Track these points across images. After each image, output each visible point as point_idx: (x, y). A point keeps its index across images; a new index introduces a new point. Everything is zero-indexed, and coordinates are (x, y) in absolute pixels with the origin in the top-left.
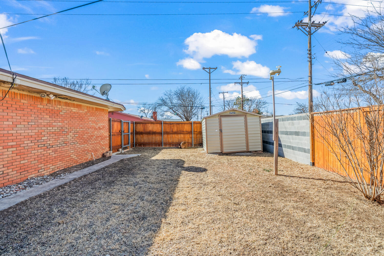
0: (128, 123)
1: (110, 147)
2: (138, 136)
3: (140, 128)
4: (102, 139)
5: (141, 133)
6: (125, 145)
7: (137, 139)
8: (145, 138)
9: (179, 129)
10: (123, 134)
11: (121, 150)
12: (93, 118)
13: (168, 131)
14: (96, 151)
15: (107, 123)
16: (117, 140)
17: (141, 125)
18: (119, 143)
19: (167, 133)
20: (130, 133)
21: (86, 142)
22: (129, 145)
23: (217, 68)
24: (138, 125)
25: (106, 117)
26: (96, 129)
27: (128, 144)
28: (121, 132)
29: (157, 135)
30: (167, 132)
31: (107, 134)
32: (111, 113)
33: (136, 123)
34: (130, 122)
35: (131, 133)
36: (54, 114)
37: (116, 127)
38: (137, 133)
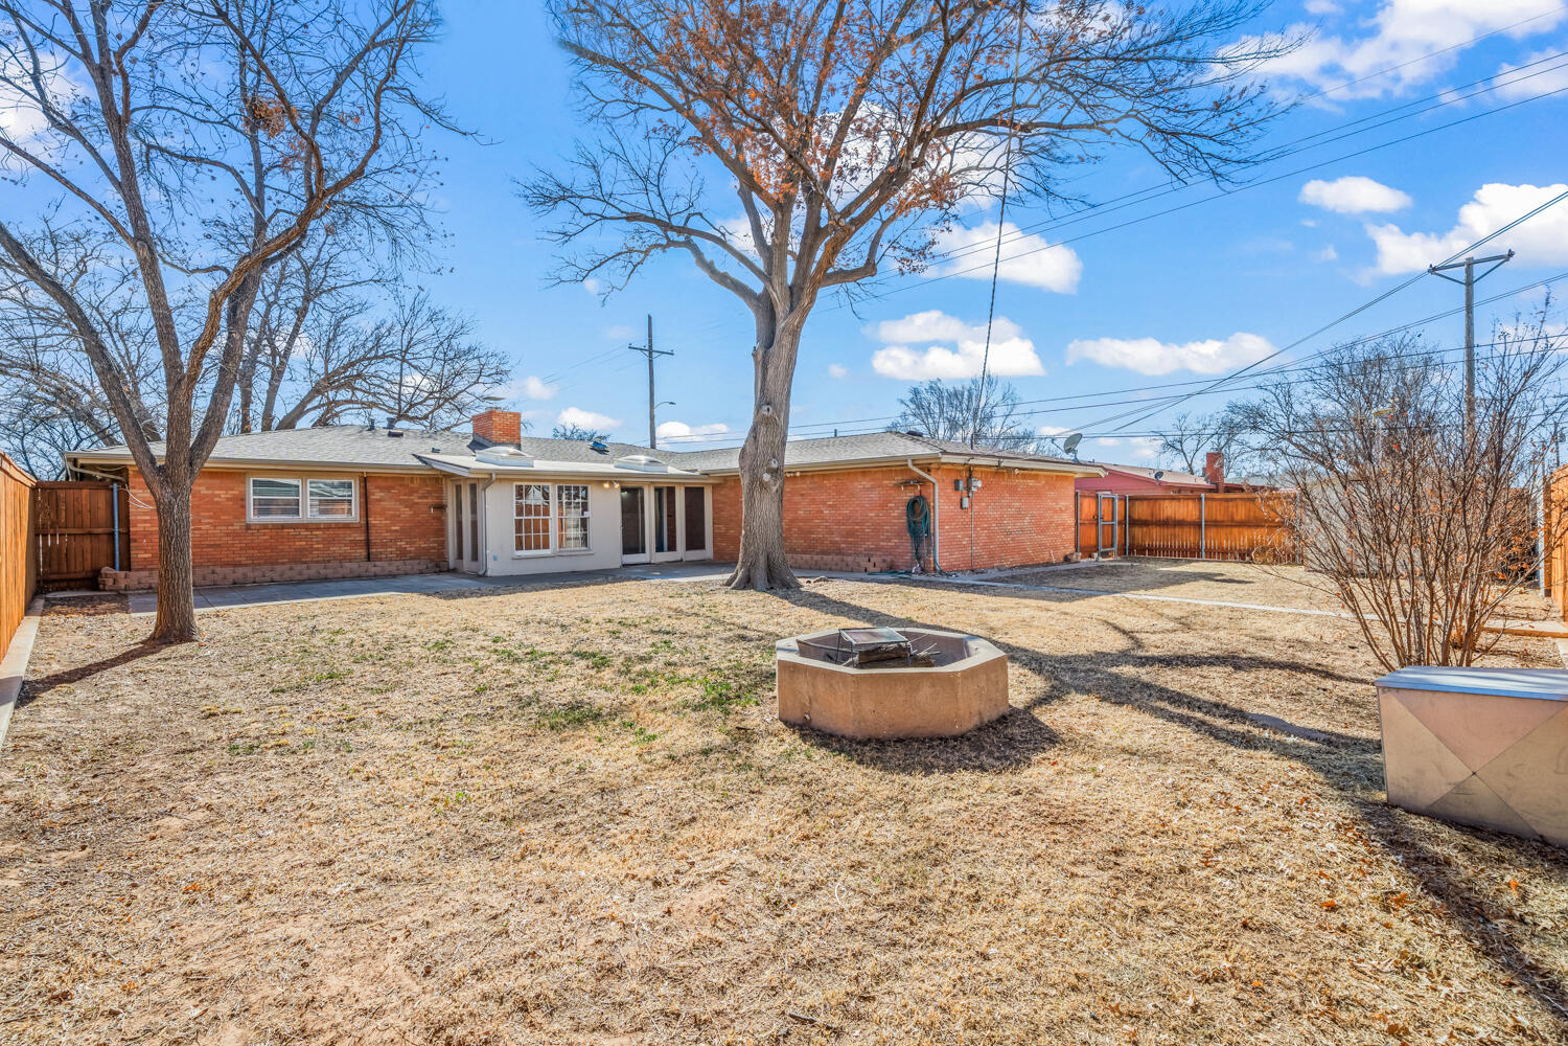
0: (1113, 499)
1: (1076, 547)
2: (1138, 531)
3: (1142, 511)
4: (1064, 530)
5: (1145, 523)
6: (1104, 547)
7: (1133, 538)
8: (1155, 536)
9: (1252, 514)
10: (1101, 523)
11: (1096, 555)
12: (1052, 494)
13: (1219, 518)
14: (1056, 548)
15: (1072, 501)
16: (1089, 535)
17: (1145, 503)
18: (1093, 542)
19: (1214, 524)
20: (1116, 522)
21: (1042, 532)
22: (1115, 549)
23: (1511, 254)
24: (1137, 503)
25: (1071, 491)
26: (1056, 512)
27: (1112, 546)
28: (1096, 519)
29: (1186, 529)
30: (1216, 521)
31: (1072, 521)
32: (1079, 483)
33: (1131, 499)
34: (1116, 496)
35: (1120, 523)
36: (1013, 491)
37: (1088, 506)
38: (1134, 523)
